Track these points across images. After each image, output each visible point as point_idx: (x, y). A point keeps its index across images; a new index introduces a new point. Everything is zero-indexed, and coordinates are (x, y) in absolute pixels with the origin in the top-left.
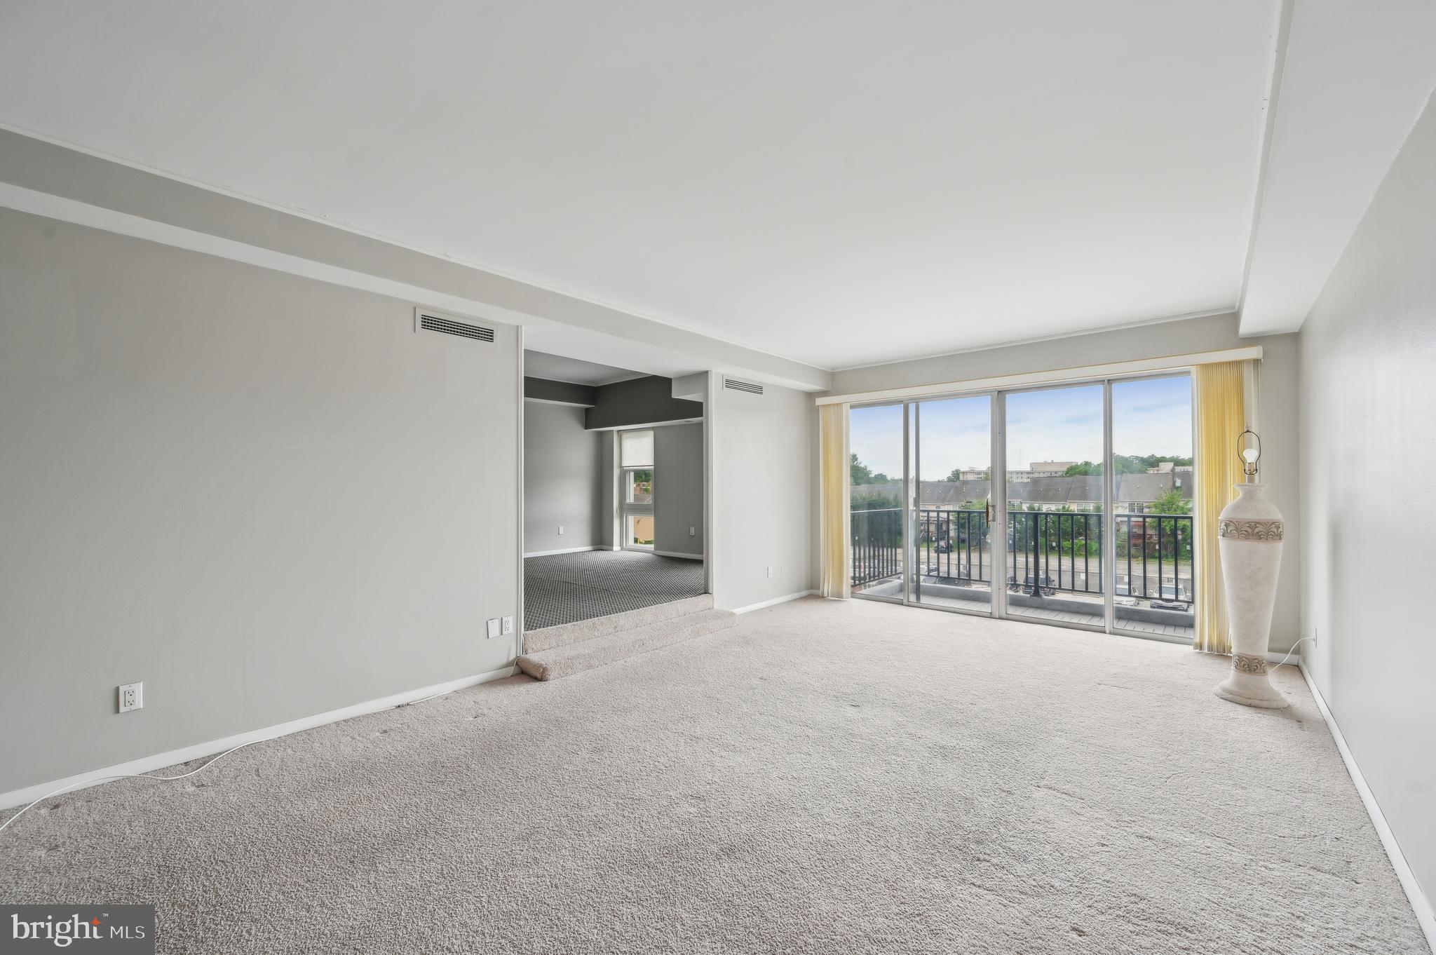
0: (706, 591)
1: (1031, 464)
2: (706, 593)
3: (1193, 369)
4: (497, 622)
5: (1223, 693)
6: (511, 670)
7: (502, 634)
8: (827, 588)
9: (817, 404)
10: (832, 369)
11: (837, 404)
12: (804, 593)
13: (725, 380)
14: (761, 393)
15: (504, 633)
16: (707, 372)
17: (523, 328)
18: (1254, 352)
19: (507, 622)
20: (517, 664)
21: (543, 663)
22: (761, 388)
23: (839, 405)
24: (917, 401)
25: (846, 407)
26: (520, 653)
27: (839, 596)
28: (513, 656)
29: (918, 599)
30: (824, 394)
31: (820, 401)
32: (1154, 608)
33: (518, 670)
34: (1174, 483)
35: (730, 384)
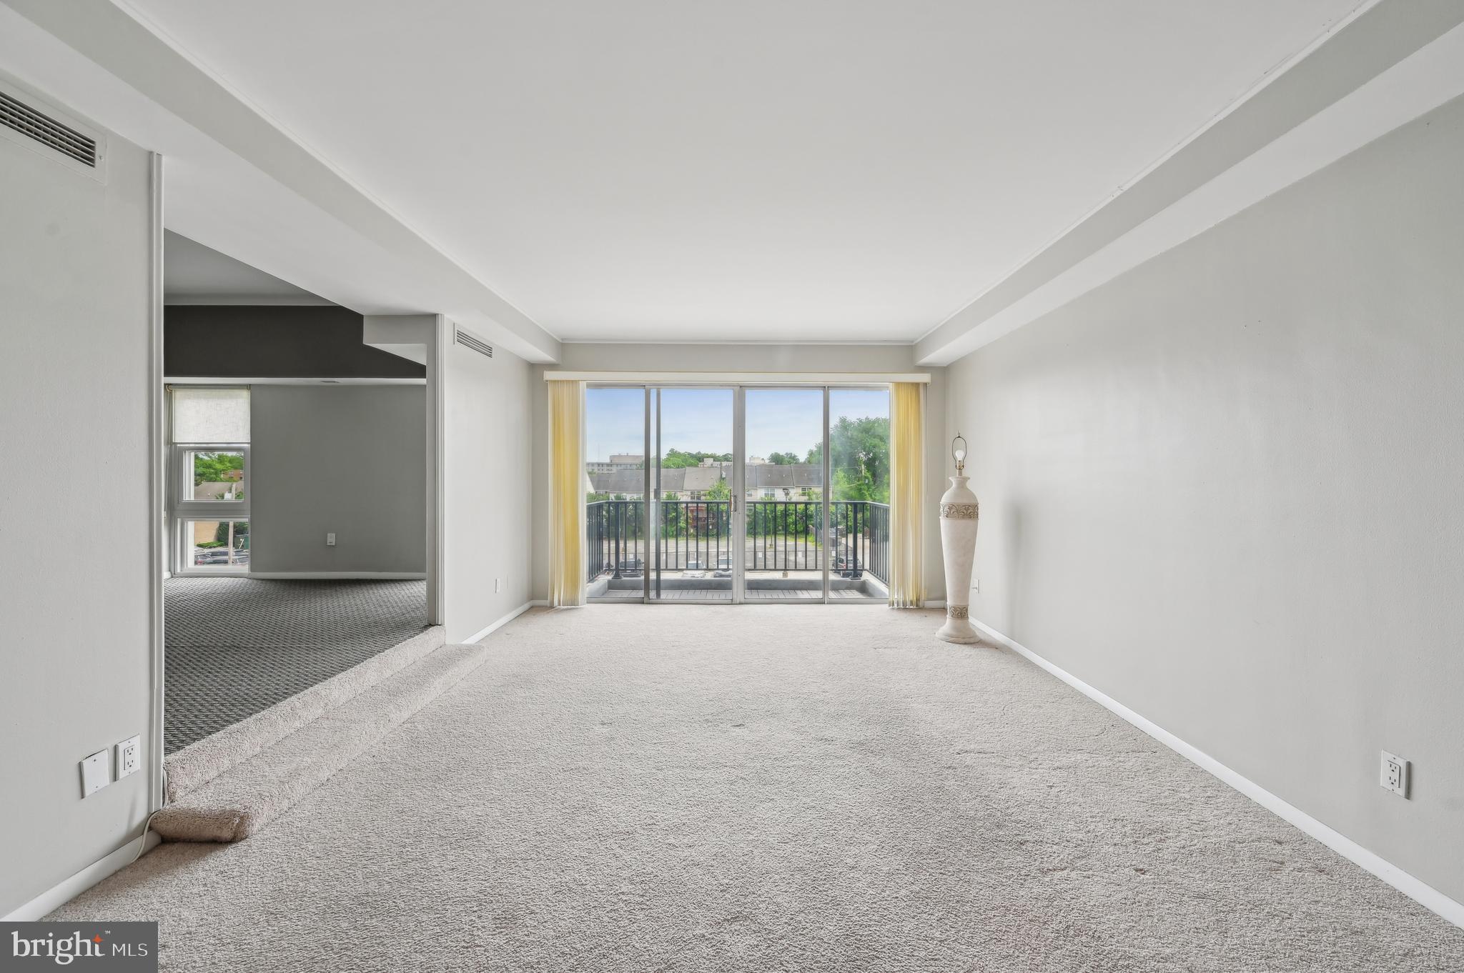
0: (431, 623)
1: (611, 457)
2: (431, 625)
3: (891, 386)
4: (105, 759)
5: (948, 638)
6: (141, 844)
7: (115, 777)
8: (559, 595)
9: (545, 379)
10: (562, 339)
11: (572, 381)
12: (526, 606)
13: (456, 332)
14: (490, 356)
15: (122, 774)
16: (434, 317)
17: (164, 159)
18: (924, 378)
19: (129, 752)
20: (150, 828)
21: (237, 807)
22: (490, 349)
23: (574, 383)
24: (659, 386)
25: (583, 385)
26: (157, 805)
27: (572, 603)
28: (140, 815)
29: (658, 595)
30: (552, 367)
31: (549, 375)
32: (717, 577)
33: (154, 839)
34: (721, 475)
35: (462, 338)
